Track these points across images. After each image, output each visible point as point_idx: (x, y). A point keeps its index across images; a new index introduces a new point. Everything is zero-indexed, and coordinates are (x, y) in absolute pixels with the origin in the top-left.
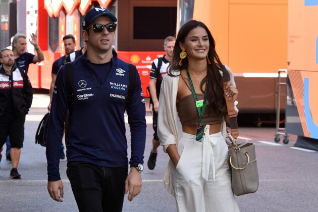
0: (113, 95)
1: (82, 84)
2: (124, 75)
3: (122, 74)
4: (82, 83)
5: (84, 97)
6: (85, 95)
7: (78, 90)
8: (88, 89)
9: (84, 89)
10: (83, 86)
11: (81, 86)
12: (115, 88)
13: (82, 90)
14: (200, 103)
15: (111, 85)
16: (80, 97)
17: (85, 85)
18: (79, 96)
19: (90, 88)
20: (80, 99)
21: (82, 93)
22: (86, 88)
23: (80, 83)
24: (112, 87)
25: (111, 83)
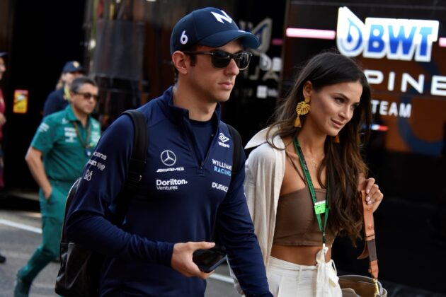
0: (216, 185)
1: (169, 157)
2: (228, 146)
3: (225, 143)
4: (169, 155)
5: (169, 185)
6: (173, 182)
7: (159, 171)
8: (178, 169)
9: (172, 170)
10: (170, 162)
11: (167, 162)
12: (219, 171)
13: (167, 170)
14: (320, 207)
15: (214, 165)
16: (161, 184)
17: (172, 162)
18: (159, 183)
19: (182, 169)
20: (161, 188)
21: (166, 176)
22: (175, 166)
23: (165, 156)
24: (216, 169)
25: (214, 162)
